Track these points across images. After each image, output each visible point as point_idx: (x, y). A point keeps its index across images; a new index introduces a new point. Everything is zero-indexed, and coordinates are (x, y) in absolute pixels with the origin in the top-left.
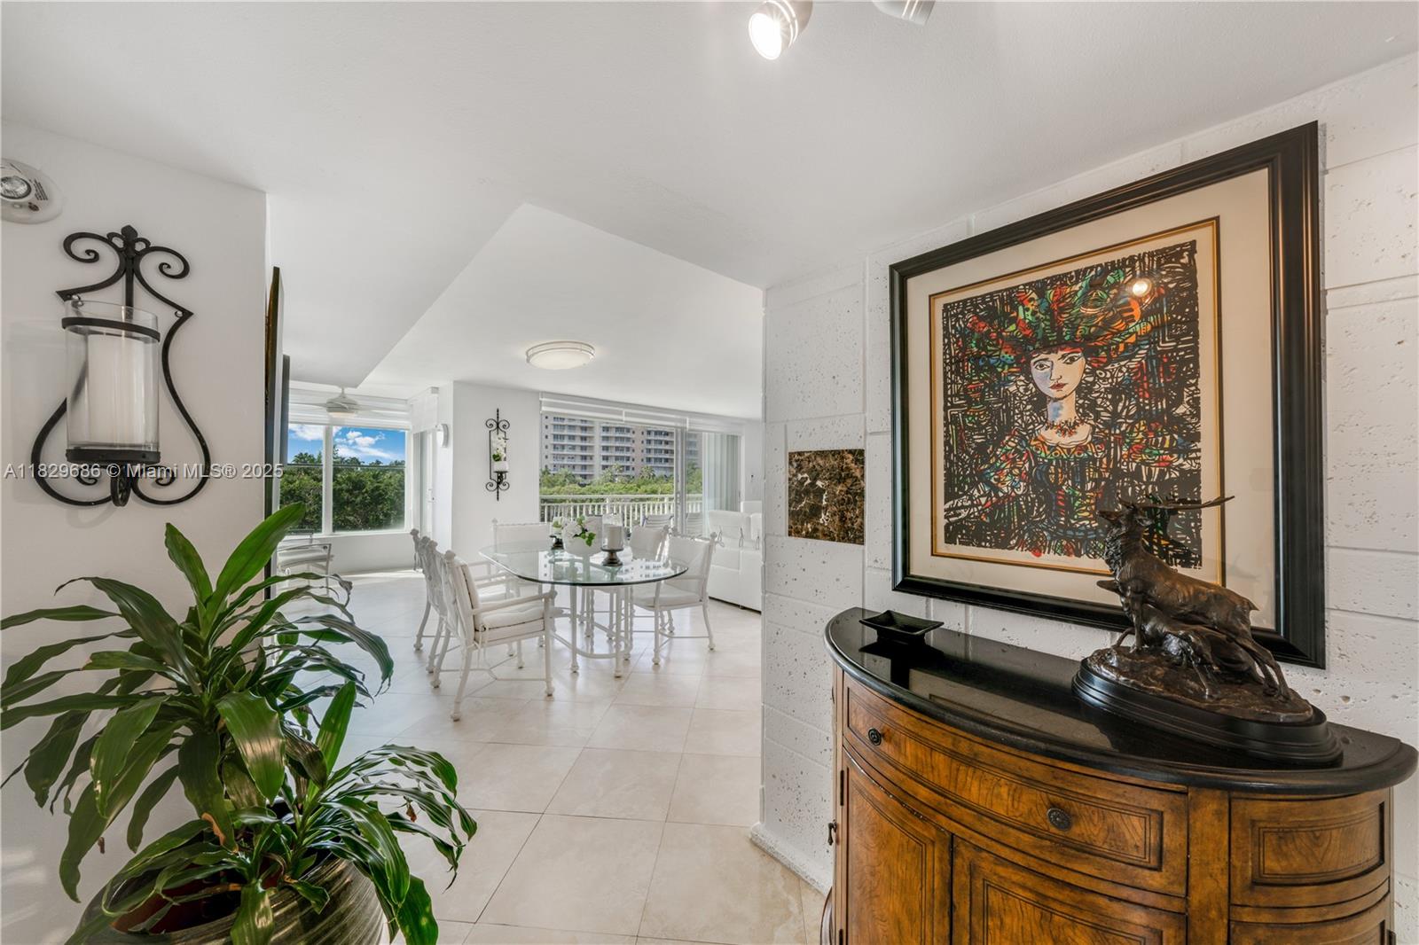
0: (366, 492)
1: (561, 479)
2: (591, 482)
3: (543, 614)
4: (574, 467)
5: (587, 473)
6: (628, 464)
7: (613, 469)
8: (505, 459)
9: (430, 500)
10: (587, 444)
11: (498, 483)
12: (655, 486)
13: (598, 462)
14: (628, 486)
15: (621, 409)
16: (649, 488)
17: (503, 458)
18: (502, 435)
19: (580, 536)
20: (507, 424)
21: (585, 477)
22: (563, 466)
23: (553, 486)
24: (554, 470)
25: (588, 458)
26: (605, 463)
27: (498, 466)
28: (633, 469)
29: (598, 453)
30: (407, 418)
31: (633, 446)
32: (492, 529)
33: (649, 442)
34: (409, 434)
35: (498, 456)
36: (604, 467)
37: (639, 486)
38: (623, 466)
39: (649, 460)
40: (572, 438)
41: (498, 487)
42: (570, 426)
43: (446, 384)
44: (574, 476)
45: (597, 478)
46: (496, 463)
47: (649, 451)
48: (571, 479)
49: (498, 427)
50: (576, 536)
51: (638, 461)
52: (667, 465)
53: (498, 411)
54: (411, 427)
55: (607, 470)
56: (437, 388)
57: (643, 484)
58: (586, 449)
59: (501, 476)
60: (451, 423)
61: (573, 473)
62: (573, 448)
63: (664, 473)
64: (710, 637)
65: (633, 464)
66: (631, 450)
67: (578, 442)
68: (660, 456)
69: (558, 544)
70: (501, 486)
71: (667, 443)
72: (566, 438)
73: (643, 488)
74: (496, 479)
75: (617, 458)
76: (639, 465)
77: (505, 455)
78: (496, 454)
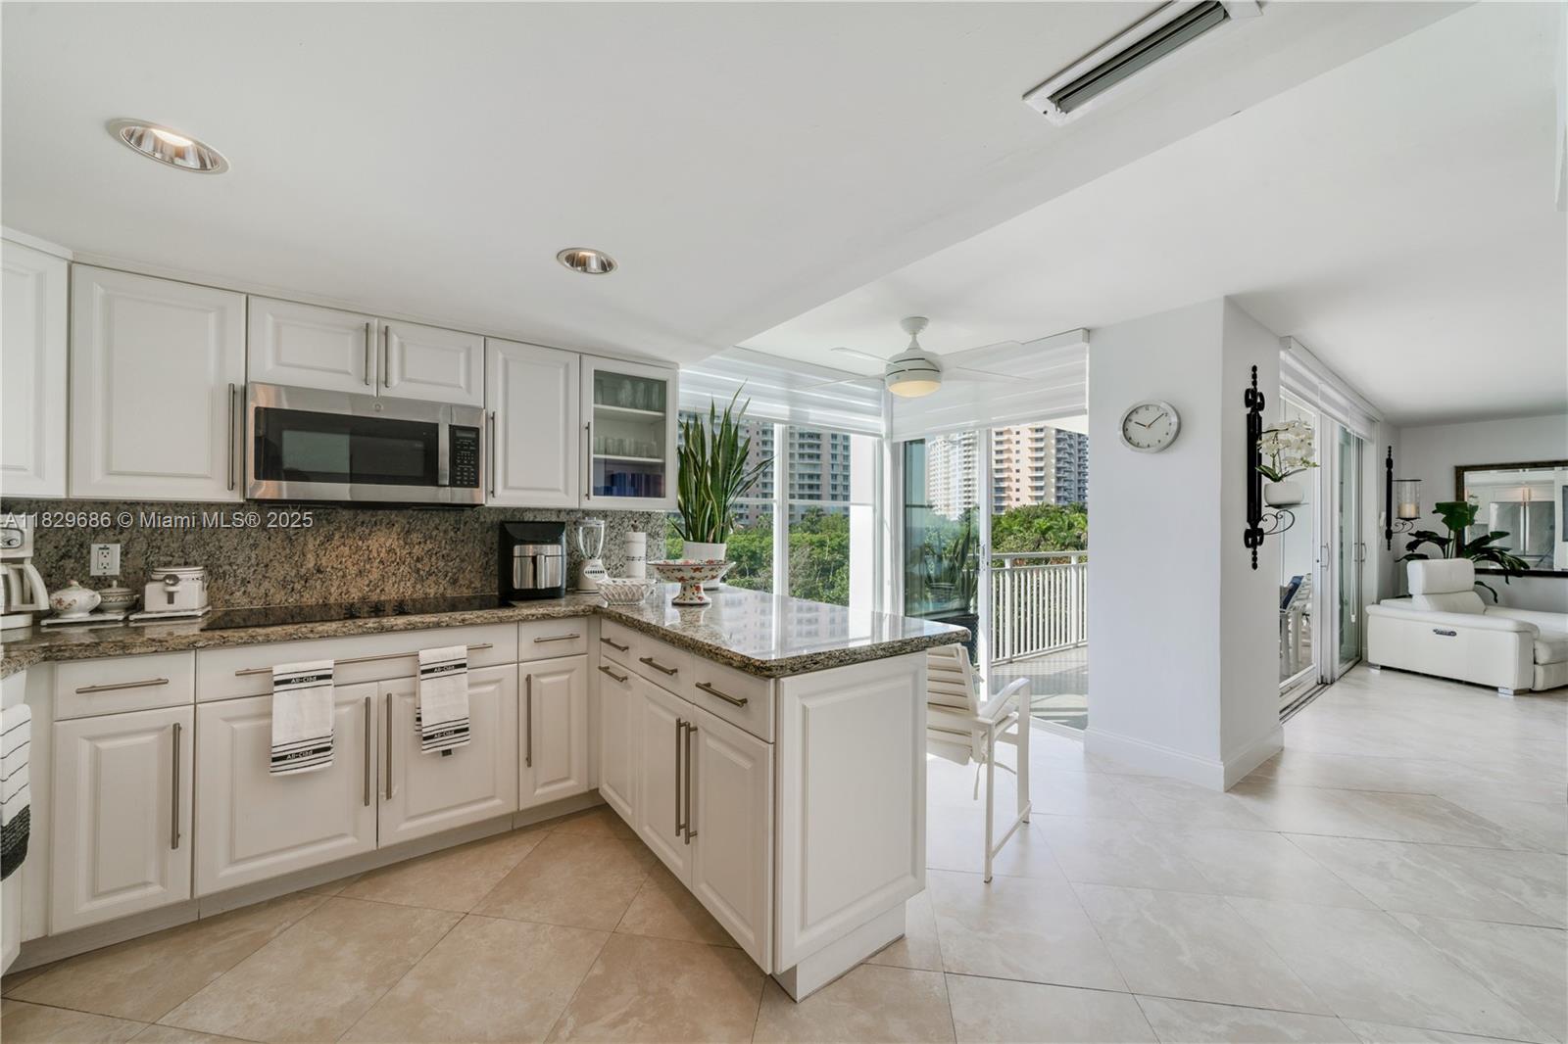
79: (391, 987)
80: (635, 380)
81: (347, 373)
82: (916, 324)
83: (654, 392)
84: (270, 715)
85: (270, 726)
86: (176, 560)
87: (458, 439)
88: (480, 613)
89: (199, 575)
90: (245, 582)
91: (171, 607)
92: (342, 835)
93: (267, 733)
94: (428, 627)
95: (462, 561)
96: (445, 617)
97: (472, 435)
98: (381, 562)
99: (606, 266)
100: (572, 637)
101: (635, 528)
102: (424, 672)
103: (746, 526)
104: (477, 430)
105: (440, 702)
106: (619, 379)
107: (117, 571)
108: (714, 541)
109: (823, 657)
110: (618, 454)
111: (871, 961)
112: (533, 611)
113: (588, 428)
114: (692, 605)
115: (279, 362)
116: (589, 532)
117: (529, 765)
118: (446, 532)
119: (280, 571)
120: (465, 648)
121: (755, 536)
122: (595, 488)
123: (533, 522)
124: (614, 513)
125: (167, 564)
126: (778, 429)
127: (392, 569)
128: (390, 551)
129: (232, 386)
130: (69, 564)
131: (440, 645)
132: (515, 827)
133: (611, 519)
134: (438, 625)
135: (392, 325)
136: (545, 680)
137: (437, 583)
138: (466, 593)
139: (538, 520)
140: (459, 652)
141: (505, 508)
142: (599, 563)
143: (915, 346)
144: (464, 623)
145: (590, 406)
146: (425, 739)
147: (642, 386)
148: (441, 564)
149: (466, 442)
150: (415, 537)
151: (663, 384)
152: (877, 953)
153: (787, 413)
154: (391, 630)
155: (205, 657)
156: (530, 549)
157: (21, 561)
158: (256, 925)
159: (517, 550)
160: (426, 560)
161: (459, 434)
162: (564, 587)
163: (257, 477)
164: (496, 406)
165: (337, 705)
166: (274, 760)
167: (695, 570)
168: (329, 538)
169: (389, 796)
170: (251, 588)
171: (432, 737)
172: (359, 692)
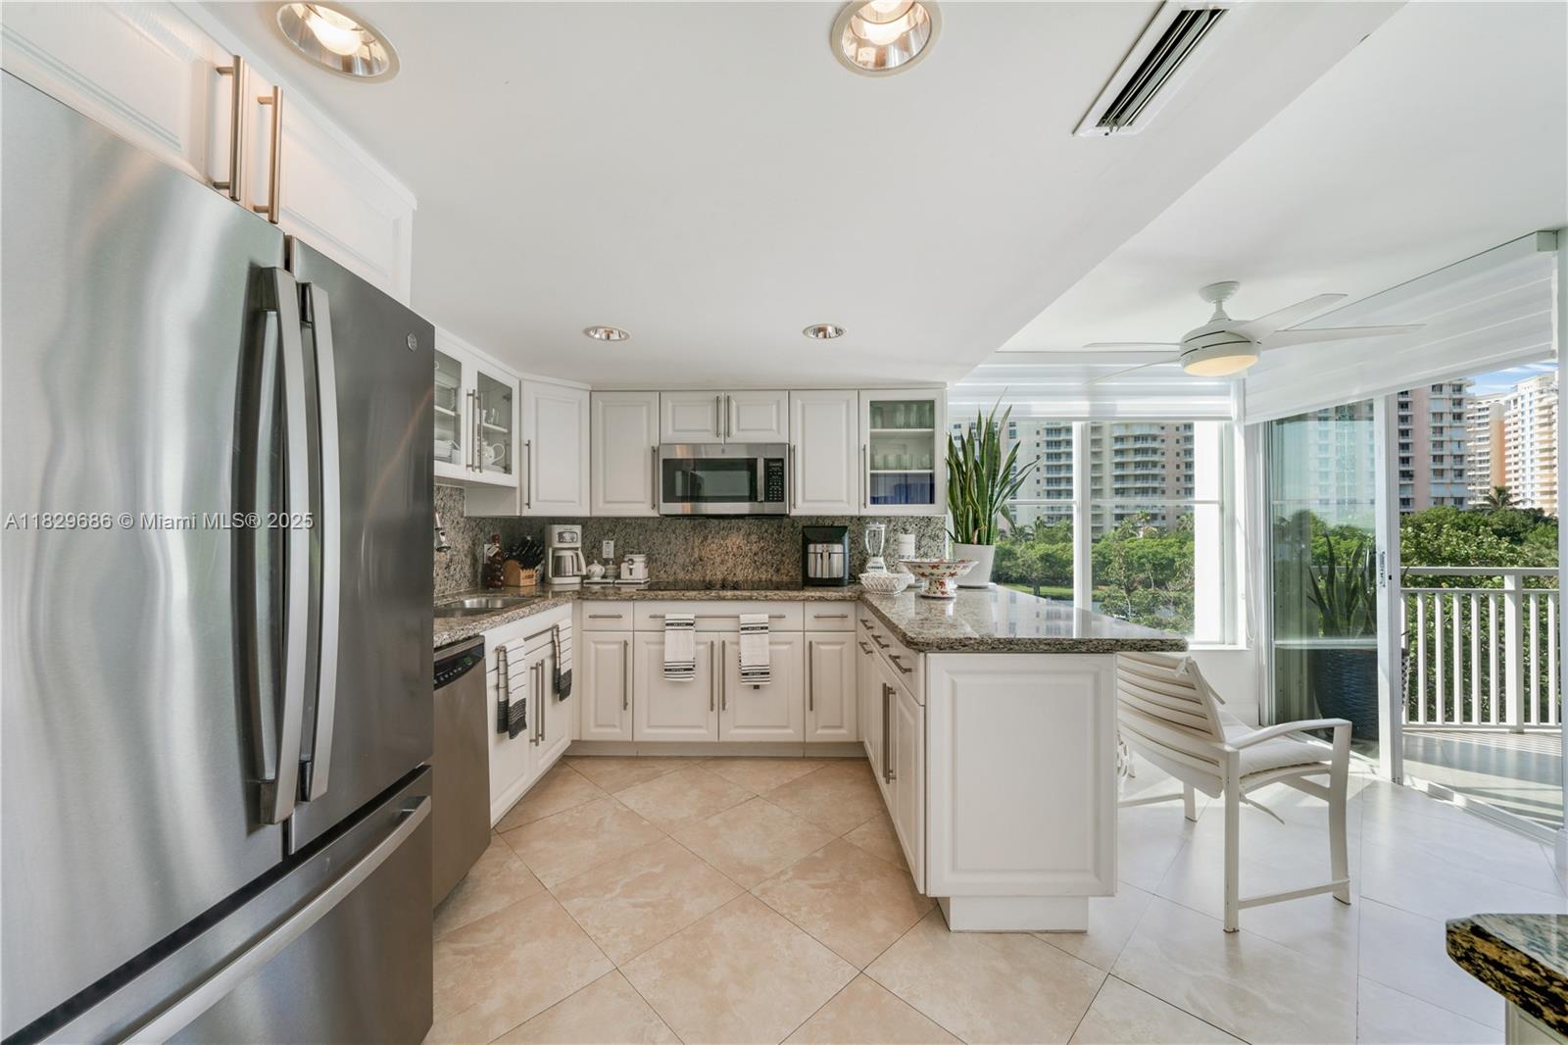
79: (707, 818)
80: (908, 404)
81: (708, 431)
82: (1219, 290)
83: (924, 411)
84: (663, 643)
85: (664, 651)
86: (635, 551)
87: (770, 468)
88: (777, 592)
89: (642, 559)
90: (665, 565)
91: (632, 577)
92: (700, 727)
93: (662, 653)
94: (745, 599)
95: (783, 555)
96: (755, 594)
97: (780, 464)
98: (734, 555)
99: (838, 331)
100: (844, 617)
101: (906, 531)
102: (743, 629)
103: (1161, 529)
104: (781, 460)
105: (753, 651)
106: (894, 405)
107: (612, 556)
108: (979, 542)
109: (972, 642)
110: (896, 469)
111: (1038, 935)
112: (813, 594)
113: (864, 449)
114: (934, 598)
115: (675, 430)
116: (875, 534)
117: (811, 709)
118: (772, 534)
119: (682, 559)
120: (767, 616)
121: (1173, 540)
122: (871, 498)
123: (832, 526)
124: (897, 518)
125: (632, 553)
126: (1076, 427)
127: (739, 560)
128: (739, 547)
129: (653, 447)
130: (595, 551)
131: (755, 612)
132: (806, 755)
133: (894, 523)
134: (750, 599)
135: (731, 394)
136: (822, 647)
137: (767, 571)
138: (785, 579)
139: (836, 525)
140: (762, 618)
141: (812, 517)
142: (881, 560)
143: (1220, 315)
144: (767, 599)
145: (867, 430)
146: (743, 674)
147: (915, 407)
148: (770, 557)
149: (775, 469)
150: (754, 538)
151: (932, 403)
152: (1047, 932)
153: (1088, 409)
154: (723, 599)
155: (638, 604)
156: (820, 548)
157: (577, 549)
158: (659, 767)
159: (811, 548)
160: (760, 554)
161: (771, 464)
162: (847, 577)
163: (664, 501)
164: (797, 442)
165: (697, 643)
166: (666, 670)
167: (933, 567)
168: (706, 538)
169: (724, 709)
170: (668, 568)
171: (747, 674)
172: (707, 637)
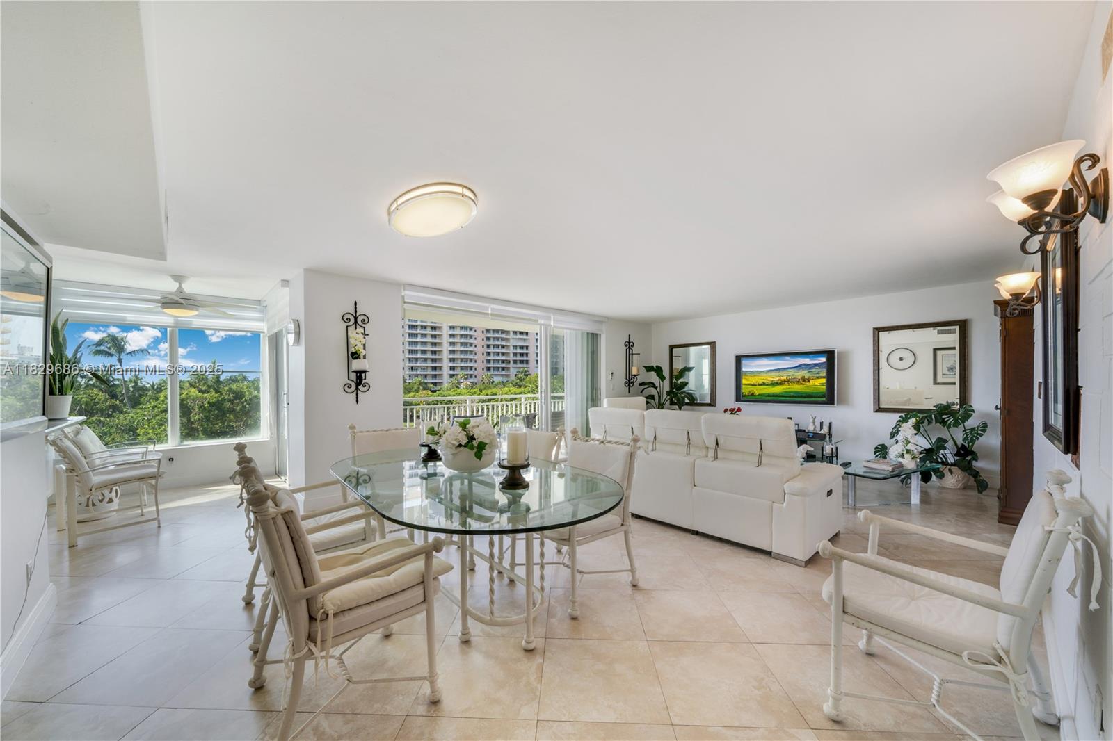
0: (246, 401)
1: (416, 387)
2: (441, 389)
3: (423, 577)
4: (426, 376)
5: (436, 381)
6: (471, 372)
7: (459, 377)
8: (364, 357)
9: (286, 405)
10: (437, 357)
11: (358, 385)
12: (495, 390)
13: (446, 372)
14: (472, 391)
15: (487, 305)
16: (490, 391)
17: (362, 356)
18: (360, 330)
19: (466, 446)
20: (366, 320)
21: (435, 384)
22: (417, 376)
23: (409, 392)
24: (410, 379)
25: (437, 368)
26: (452, 372)
27: (357, 365)
28: (476, 377)
29: (446, 364)
30: (261, 320)
31: (476, 357)
32: (349, 437)
33: (489, 354)
34: (264, 336)
35: (356, 353)
36: (452, 376)
37: (481, 391)
38: (467, 375)
39: (488, 369)
40: (424, 352)
41: (357, 388)
42: (422, 342)
43: (296, 274)
44: (426, 384)
45: (446, 385)
46: (354, 361)
47: (488, 361)
48: (425, 386)
49: (356, 322)
50: (460, 445)
51: (479, 370)
52: (504, 373)
53: (356, 304)
54: (265, 330)
55: (454, 378)
56: (288, 281)
57: (485, 389)
58: (436, 361)
59: (360, 375)
60: (302, 319)
61: (426, 381)
62: (425, 360)
63: (501, 379)
64: (633, 570)
65: (476, 373)
66: (473, 361)
67: (429, 356)
68: (498, 366)
69: (432, 456)
70: (360, 387)
71: (503, 354)
72: (419, 353)
73: (484, 392)
74: (354, 379)
75: (462, 368)
76: (480, 373)
77: (364, 353)
78: (353, 350)
